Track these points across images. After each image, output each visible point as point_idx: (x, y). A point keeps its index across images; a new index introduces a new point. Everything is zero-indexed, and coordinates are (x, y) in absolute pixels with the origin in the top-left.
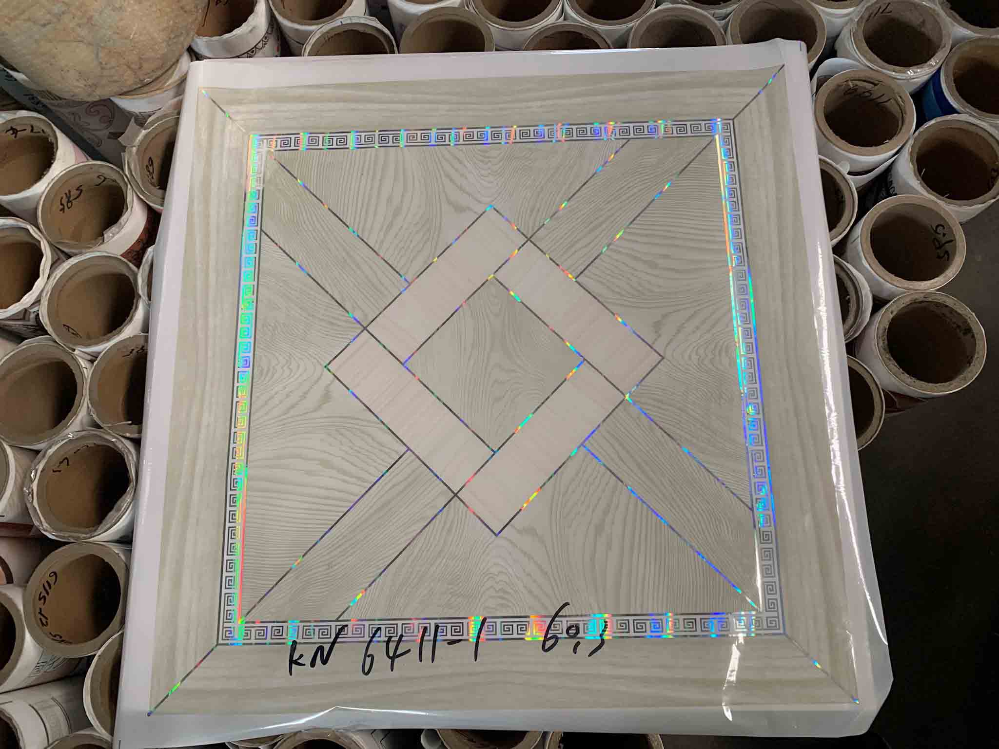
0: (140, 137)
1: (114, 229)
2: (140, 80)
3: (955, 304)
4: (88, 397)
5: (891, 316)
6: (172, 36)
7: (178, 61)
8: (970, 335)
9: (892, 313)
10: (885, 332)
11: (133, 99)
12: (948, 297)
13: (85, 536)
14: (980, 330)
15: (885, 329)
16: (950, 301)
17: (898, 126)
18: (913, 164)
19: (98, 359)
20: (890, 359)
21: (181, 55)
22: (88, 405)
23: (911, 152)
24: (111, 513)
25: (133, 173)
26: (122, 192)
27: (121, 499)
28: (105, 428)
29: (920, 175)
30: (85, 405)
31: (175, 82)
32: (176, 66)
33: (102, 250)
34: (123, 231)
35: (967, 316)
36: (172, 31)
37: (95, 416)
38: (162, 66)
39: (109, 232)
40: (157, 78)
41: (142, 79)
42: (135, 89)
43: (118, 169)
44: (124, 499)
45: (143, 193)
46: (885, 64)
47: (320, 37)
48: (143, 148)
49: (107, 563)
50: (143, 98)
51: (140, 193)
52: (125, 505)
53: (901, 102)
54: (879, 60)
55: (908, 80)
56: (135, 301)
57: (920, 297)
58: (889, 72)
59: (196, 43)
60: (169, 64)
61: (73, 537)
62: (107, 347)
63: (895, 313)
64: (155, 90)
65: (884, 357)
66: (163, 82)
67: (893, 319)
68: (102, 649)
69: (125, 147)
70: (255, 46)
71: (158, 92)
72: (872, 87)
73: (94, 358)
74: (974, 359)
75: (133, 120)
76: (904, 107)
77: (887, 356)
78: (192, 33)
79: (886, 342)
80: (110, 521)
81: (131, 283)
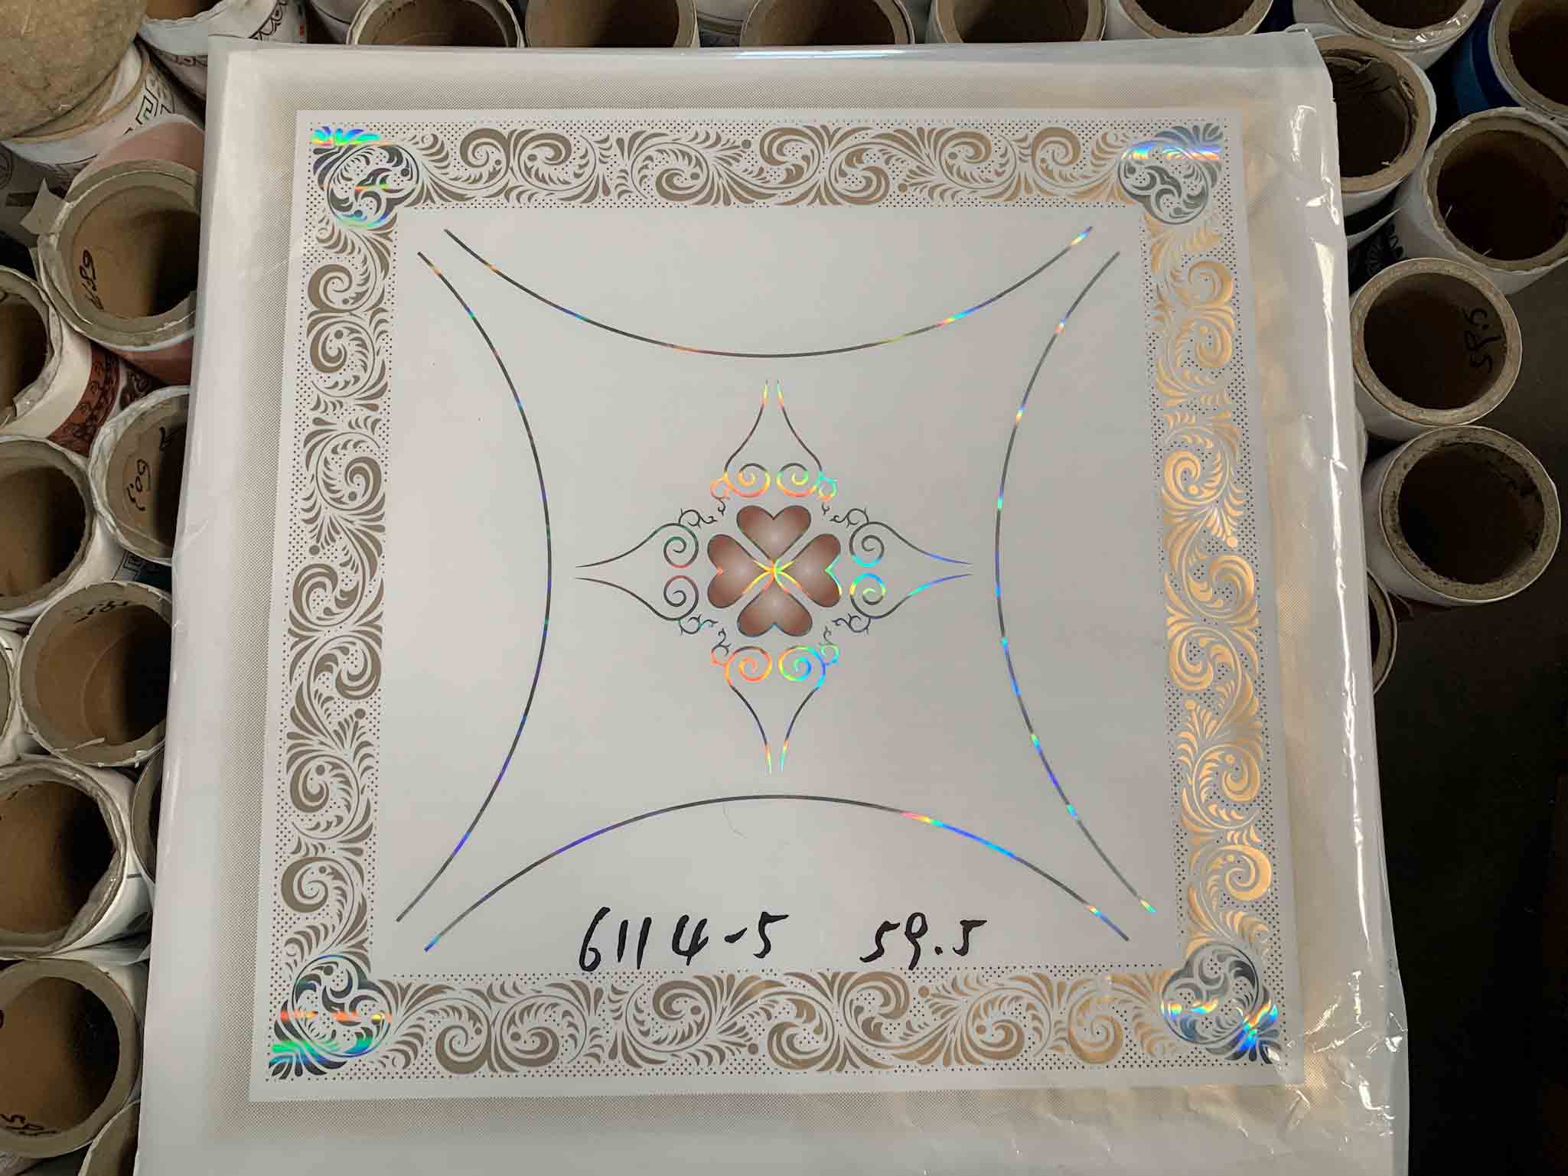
0: (62, 215)
1: (33, 390)
2: (48, 107)
3: (1509, 446)
4: (21, 704)
5: (1405, 472)
6: (101, 23)
7: (117, 66)
8: (1531, 498)
9: (1405, 468)
10: (1393, 502)
11: (42, 142)
12: (1497, 435)
13: (43, 950)
14: (1549, 487)
15: (1395, 496)
16: (1500, 442)
17: (1403, 136)
18: (1433, 201)
19: (31, 632)
20: (1404, 548)
21: (122, 56)
22: (21, 713)
23: (1429, 178)
24: (85, 908)
25: (56, 284)
26: (40, 321)
27: (101, 882)
28: (61, 756)
29: (1444, 216)
30: (17, 717)
31: (115, 107)
32: (115, 77)
33: (14, 432)
34: (50, 395)
35: (1527, 465)
36: (100, 13)
37: (37, 736)
38: (89, 80)
39: (26, 395)
40: (79, 104)
41: (52, 106)
42: (42, 126)
43: (27, 279)
44: (107, 879)
45: (79, 322)
46: (1378, 24)
47: (378, 9)
48: (68, 240)
49: (89, 992)
50: (57, 141)
51: (74, 322)
52: (110, 889)
53: (1409, 94)
54: (1367, 17)
55: (1417, 51)
56: (87, 521)
57: (1451, 437)
58: (1385, 38)
59: (149, 32)
60: (102, 73)
61: (22, 953)
62: (45, 609)
63: (1409, 469)
64: (81, 125)
65: (1394, 544)
66: (94, 107)
67: (1407, 478)
68: (100, 1136)
69: (38, 235)
70: (259, 31)
71: (85, 127)
72: (1357, 68)
73: (24, 626)
74: (1542, 540)
75: (44, 181)
76: (1413, 103)
77: (1400, 542)
78: (138, 14)
79: (1398, 520)
80: (86, 919)
81: (76, 489)
